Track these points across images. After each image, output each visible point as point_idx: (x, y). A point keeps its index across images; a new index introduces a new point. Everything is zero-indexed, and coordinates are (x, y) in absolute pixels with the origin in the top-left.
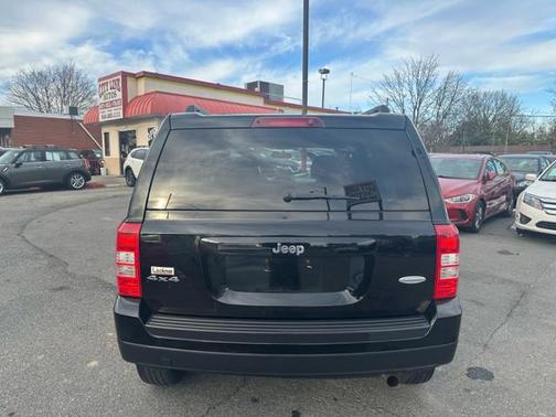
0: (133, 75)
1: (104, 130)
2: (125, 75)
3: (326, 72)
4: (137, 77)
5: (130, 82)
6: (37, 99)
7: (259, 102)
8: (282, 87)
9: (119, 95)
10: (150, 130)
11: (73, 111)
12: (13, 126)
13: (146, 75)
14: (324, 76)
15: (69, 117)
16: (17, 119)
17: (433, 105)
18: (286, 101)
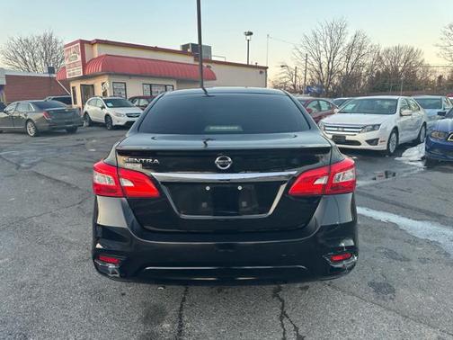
0: (89, 42)
1: (72, 85)
2: (83, 42)
3: (250, 34)
4: (91, 44)
5: (87, 48)
6: (25, 61)
7: (190, 60)
8: (210, 47)
9: (79, 58)
10: (103, 84)
11: (51, 70)
12: (5, 83)
13: (99, 42)
14: (248, 37)
15: (48, 75)
16: (8, 77)
17: (343, 60)
18: (214, 59)
